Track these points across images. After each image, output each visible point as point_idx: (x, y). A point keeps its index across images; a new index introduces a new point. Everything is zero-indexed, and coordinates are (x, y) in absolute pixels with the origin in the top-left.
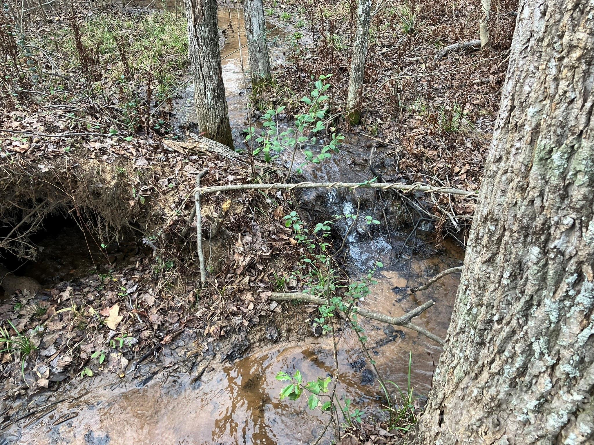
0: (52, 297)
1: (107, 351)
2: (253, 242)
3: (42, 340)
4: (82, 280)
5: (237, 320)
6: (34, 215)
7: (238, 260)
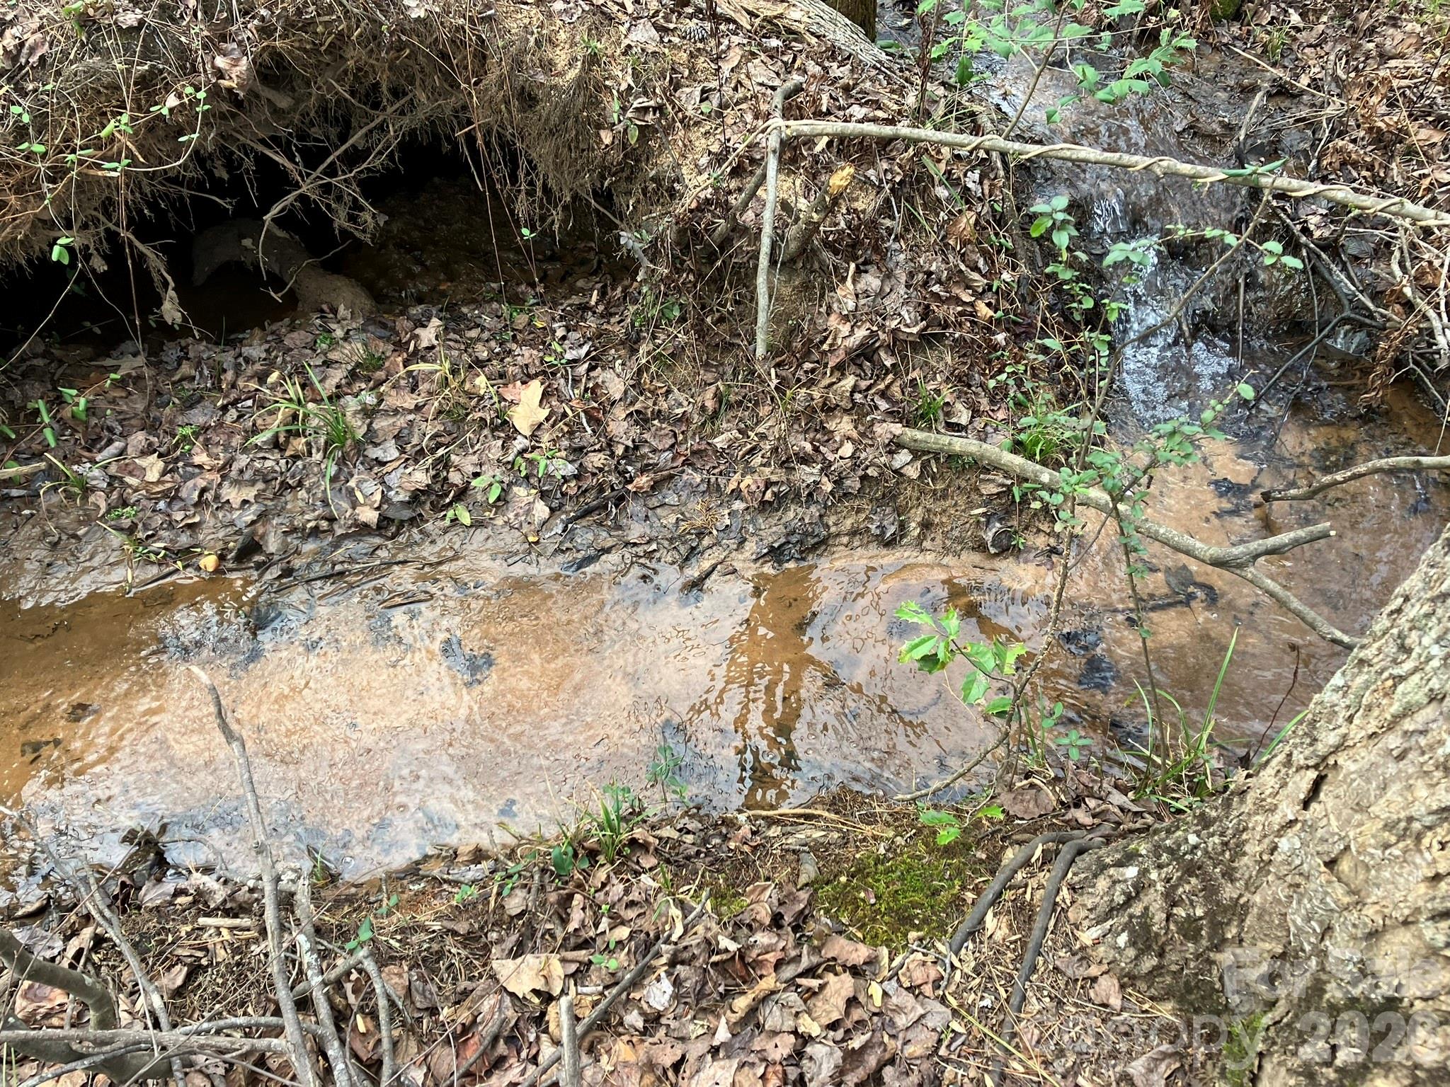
0: (398, 334)
1: (506, 480)
2: (881, 294)
3: (370, 425)
4: (465, 310)
5: (808, 474)
6: (382, 128)
7: (837, 331)
